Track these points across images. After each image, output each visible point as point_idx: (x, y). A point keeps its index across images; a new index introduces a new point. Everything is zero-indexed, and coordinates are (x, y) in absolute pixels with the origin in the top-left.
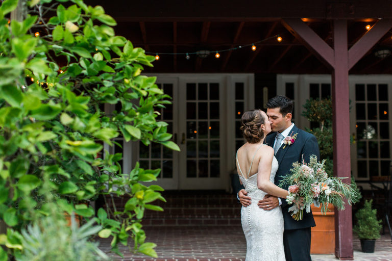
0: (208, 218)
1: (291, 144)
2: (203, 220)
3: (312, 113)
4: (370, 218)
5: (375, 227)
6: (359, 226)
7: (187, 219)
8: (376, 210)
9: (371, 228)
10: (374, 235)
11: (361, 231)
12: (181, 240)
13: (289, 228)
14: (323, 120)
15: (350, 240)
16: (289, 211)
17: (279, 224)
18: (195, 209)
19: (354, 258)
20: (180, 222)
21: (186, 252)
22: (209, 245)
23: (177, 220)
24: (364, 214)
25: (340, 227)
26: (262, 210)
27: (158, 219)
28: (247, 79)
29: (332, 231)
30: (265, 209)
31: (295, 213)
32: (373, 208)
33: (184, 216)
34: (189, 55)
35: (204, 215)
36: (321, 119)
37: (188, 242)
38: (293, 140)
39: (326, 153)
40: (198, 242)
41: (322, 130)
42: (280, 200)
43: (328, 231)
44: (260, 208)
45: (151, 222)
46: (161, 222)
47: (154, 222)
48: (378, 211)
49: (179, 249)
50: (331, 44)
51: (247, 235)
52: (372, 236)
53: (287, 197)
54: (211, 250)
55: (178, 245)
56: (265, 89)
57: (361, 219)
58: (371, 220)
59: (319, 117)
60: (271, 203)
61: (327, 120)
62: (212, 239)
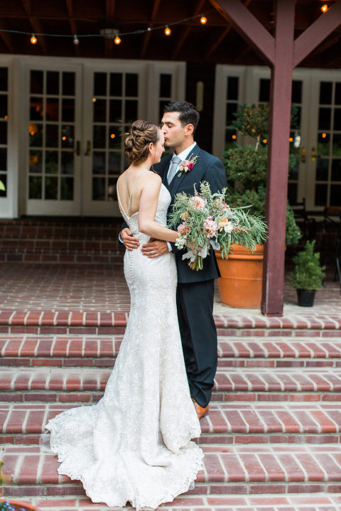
0: (116, 254)
1: (188, 171)
2: (110, 256)
3: (246, 124)
4: (311, 264)
5: (316, 275)
6: (295, 273)
7: (89, 255)
8: (319, 253)
9: (310, 276)
10: (314, 286)
11: (298, 279)
12: (74, 284)
13: (184, 281)
14: (258, 134)
15: (280, 292)
16: (183, 259)
17: (169, 275)
18: (101, 242)
19: (284, 314)
20: (79, 259)
21: (73, 302)
22: (107, 293)
23: (76, 256)
24: (304, 258)
25: (268, 276)
26: (146, 257)
27: (51, 254)
28: (176, 69)
29: (260, 279)
30: (150, 256)
31: (192, 260)
32: (315, 251)
33: (85, 252)
34: (78, 38)
35: (112, 251)
36: (256, 132)
37: (82, 287)
38: (191, 165)
39: (259, 179)
40: (94, 288)
41: (257, 148)
42: (169, 245)
43: (254, 279)
44: (144, 255)
45: (41, 258)
46: (55, 258)
47: (46, 258)
48: (321, 255)
49: (65, 297)
50: (272, 31)
51: (131, 288)
52: (312, 286)
53: (177, 240)
54: (107, 299)
55: (68, 291)
56: (200, 85)
57: (299, 264)
58: (312, 266)
59: (253, 131)
60: (157, 249)
61: (263, 134)
62: (115, 283)
